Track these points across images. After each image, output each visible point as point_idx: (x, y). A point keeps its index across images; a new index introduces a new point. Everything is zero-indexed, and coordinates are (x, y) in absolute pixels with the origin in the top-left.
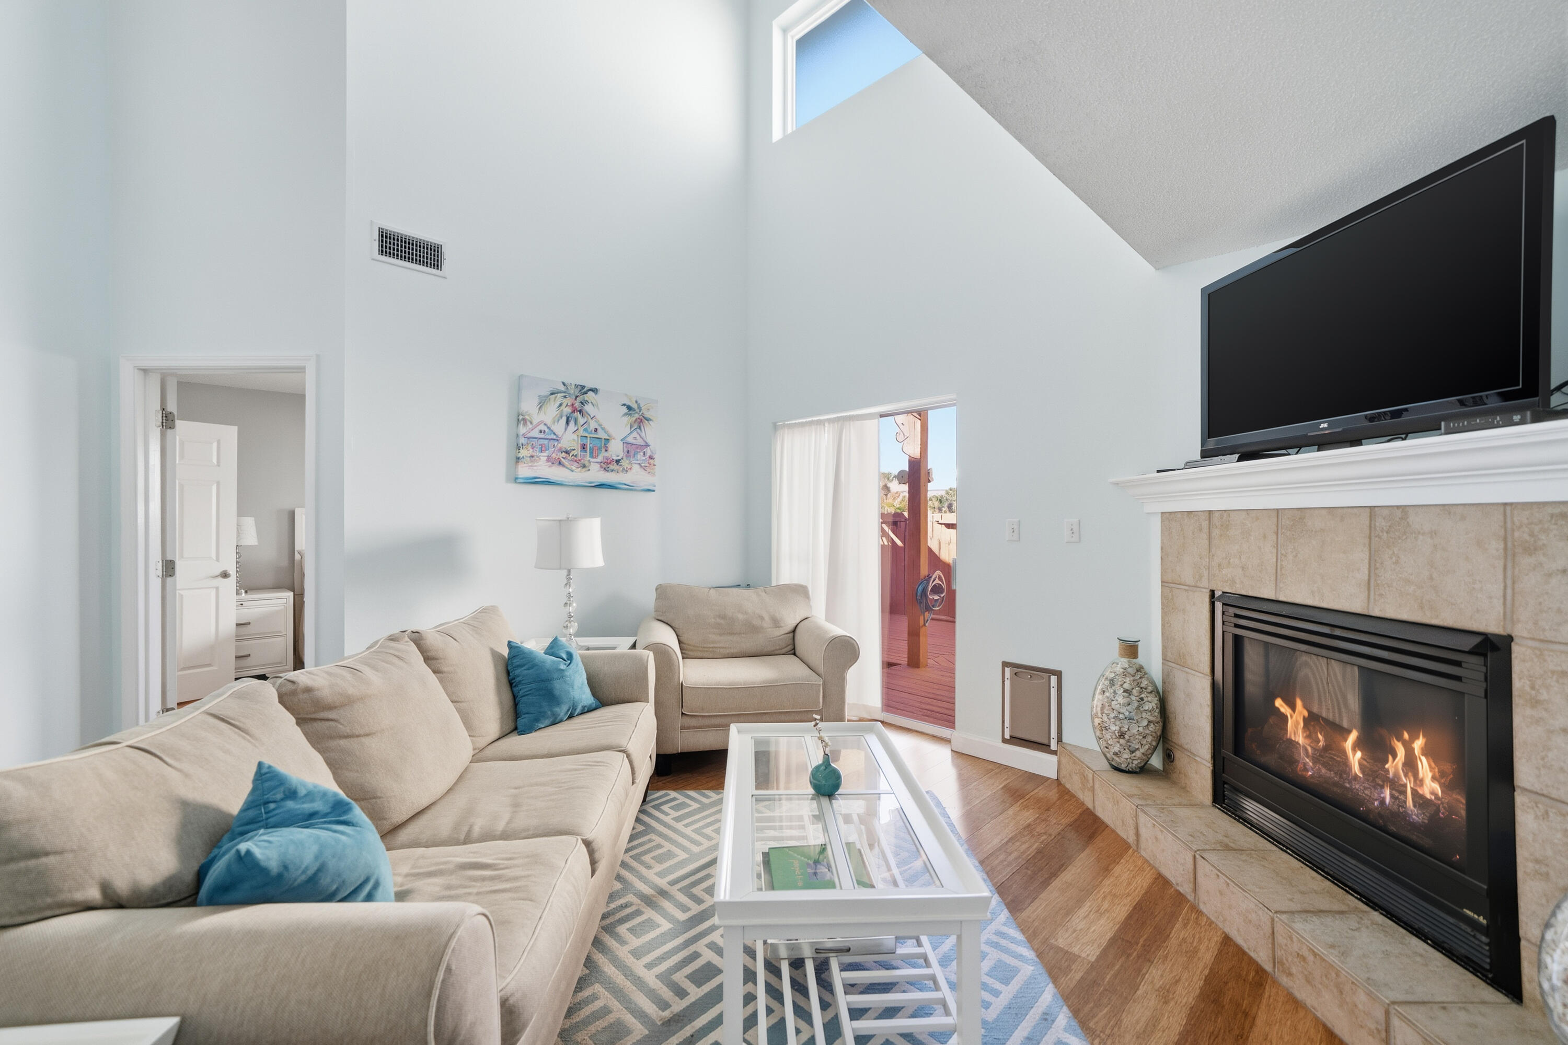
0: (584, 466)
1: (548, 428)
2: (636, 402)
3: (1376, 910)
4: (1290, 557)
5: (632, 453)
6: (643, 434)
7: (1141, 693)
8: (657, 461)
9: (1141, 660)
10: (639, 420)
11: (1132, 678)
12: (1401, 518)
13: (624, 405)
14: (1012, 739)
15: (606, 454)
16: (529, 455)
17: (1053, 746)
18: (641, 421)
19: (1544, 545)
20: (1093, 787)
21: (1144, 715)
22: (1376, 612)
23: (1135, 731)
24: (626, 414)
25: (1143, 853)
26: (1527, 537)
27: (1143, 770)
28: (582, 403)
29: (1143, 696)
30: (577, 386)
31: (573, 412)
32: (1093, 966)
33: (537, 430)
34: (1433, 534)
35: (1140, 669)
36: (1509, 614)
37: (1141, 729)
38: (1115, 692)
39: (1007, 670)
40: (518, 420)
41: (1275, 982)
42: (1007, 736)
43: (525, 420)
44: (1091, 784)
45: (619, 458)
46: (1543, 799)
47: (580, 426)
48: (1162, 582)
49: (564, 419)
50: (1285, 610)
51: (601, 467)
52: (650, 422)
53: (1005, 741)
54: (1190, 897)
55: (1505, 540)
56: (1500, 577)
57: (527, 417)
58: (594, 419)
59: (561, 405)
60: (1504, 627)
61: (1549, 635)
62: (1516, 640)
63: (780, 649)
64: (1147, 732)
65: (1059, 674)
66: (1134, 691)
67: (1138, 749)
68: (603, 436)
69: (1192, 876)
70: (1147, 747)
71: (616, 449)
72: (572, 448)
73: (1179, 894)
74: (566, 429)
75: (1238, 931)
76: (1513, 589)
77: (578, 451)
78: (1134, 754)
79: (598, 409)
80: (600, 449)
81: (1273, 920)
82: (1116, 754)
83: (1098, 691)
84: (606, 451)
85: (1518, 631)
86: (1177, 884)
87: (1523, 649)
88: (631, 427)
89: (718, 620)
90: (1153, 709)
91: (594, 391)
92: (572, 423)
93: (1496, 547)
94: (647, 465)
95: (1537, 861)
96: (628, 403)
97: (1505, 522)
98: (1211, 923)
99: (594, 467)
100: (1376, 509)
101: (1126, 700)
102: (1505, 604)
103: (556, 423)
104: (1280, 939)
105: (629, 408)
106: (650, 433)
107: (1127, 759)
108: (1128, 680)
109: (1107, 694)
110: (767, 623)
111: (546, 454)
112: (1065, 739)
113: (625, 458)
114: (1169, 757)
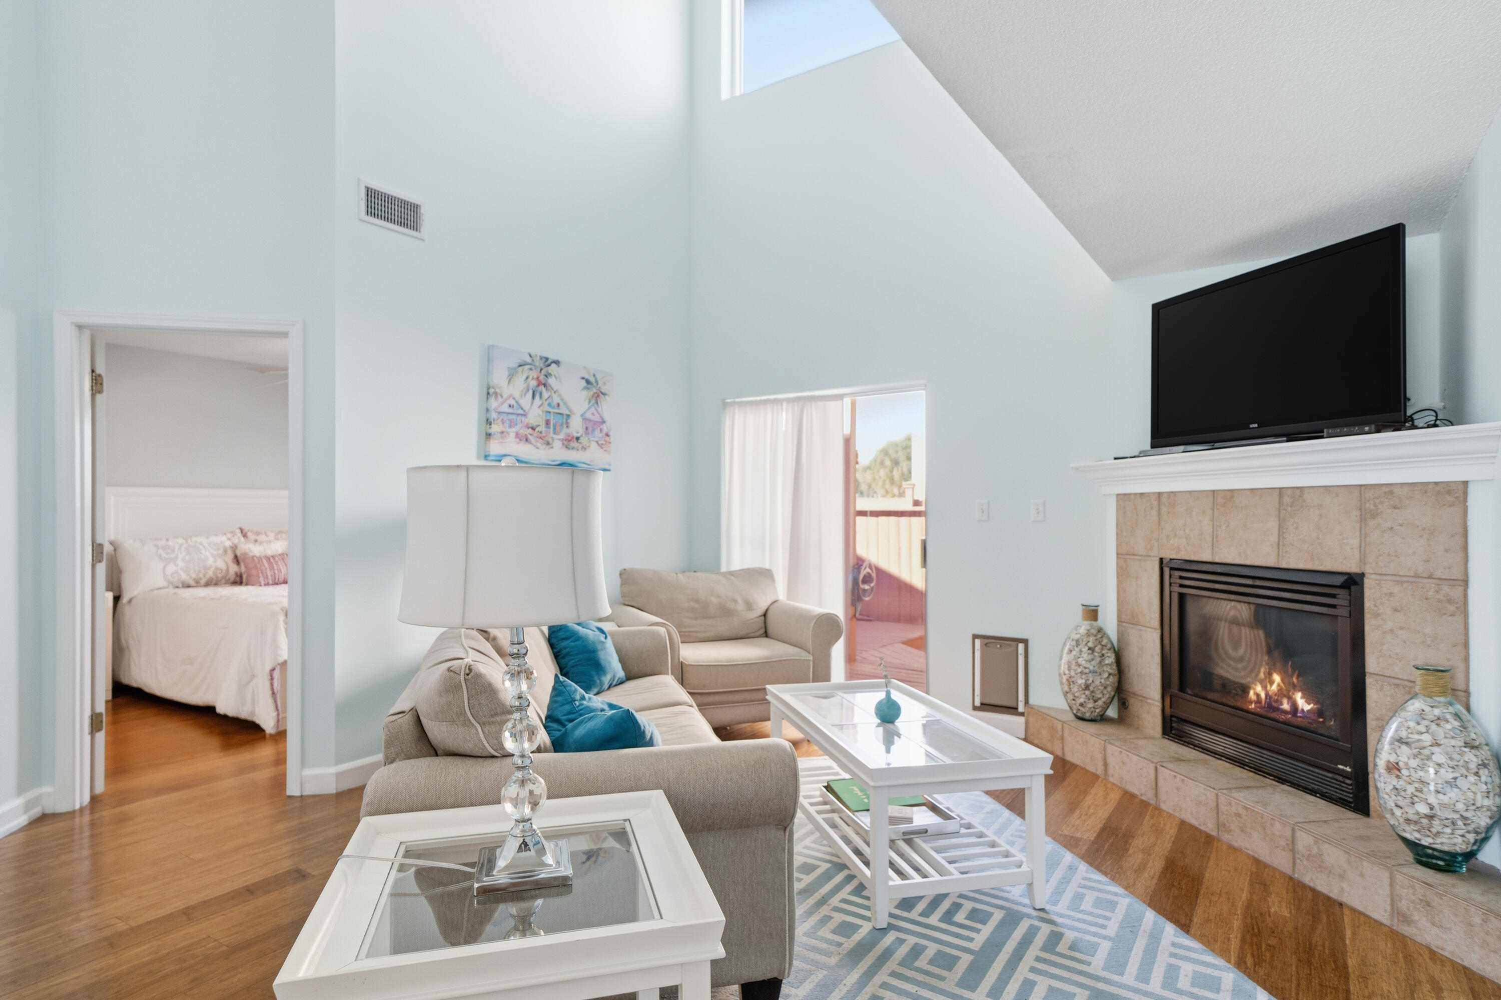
0: (548, 443)
1: (517, 402)
2: (594, 375)
3: (1283, 784)
4: (1224, 528)
5: (590, 430)
6: (600, 410)
7: (1102, 649)
8: (612, 439)
9: (1100, 623)
10: (596, 395)
11: (1095, 638)
12: (1300, 496)
13: (583, 378)
14: (983, 706)
15: (568, 431)
16: (500, 431)
17: (1021, 708)
18: (598, 396)
19: (1381, 512)
20: (1063, 736)
21: (1105, 668)
22: (1284, 565)
23: (1097, 683)
24: (585, 388)
25: (1111, 779)
26: (1372, 507)
27: (1101, 719)
28: (546, 376)
29: (1104, 652)
30: (541, 358)
31: (538, 385)
32: (1094, 843)
33: (506, 405)
34: (1319, 506)
35: (1100, 630)
36: (1363, 560)
37: (1103, 681)
38: (1081, 651)
39: (978, 642)
40: (488, 393)
41: (1219, 840)
42: (977, 704)
43: (496, 393)
44: (1060, 733)
45: (579, 435)
46: (1381, 677)
47: (544, 402)
48: (1118, 554)
49: (531, 392)
50: (1219, 569)
51: (563, 444)
52: (607, 397)
53: (975, 708)
54: (1153, 802)
55: (1361, 509)
56: (1358, 534)
57: (498, 390)
58: (557, 394)
59: (527, 378)
60: (1360, 568)
61: (1384, 571)
62: (1367, 576)
63: (754, 632)
64: (1108, 683)
65: (1025, 642)
66: (1097, 649)
67: (1100, 699)
68: (564, 411)
69: (1154, 783)
70: (1107, 696)
71: (576, 426)
72: (538, 424)
73: (1142, 801)
74: (532, 403)
75: (1191, 814)
76: (1365, 542)
77: (542, 428)
78: (1096, 703)
79: (561, 382)
80: (562, 425)
81: (1217, 795)
82: (1081, 705)
83: (1066, 651)
84: (567, 427)
85: (1368, 570)
86: (1141, 795)
87: (1371, 581)
88: (590, 401)
89: (692, 604)
90: (1112, 662)
91: (557, 362)
92: (537, 397)
93: (1355, 513)
94: (604, 443)
95: (1378, 719)
96: (586, 377)
97: (1361, 497)
98: (1170, 815)
99: (557, 444)
100: (1284, 490)
101: (1090, 657)
102: (1360, 552)
103: (523, 397)
104: (1223, 808)
105: (588, 382)
106: (607, 408)
107: (1090, 708)
108: (1091, 639)
109: (1074, 653)
110: (741, 607)
111: (514, 430)
112: (1032, 701)
113: (584, 436)
114: (1123, 705)
